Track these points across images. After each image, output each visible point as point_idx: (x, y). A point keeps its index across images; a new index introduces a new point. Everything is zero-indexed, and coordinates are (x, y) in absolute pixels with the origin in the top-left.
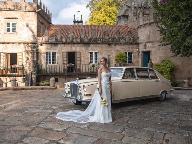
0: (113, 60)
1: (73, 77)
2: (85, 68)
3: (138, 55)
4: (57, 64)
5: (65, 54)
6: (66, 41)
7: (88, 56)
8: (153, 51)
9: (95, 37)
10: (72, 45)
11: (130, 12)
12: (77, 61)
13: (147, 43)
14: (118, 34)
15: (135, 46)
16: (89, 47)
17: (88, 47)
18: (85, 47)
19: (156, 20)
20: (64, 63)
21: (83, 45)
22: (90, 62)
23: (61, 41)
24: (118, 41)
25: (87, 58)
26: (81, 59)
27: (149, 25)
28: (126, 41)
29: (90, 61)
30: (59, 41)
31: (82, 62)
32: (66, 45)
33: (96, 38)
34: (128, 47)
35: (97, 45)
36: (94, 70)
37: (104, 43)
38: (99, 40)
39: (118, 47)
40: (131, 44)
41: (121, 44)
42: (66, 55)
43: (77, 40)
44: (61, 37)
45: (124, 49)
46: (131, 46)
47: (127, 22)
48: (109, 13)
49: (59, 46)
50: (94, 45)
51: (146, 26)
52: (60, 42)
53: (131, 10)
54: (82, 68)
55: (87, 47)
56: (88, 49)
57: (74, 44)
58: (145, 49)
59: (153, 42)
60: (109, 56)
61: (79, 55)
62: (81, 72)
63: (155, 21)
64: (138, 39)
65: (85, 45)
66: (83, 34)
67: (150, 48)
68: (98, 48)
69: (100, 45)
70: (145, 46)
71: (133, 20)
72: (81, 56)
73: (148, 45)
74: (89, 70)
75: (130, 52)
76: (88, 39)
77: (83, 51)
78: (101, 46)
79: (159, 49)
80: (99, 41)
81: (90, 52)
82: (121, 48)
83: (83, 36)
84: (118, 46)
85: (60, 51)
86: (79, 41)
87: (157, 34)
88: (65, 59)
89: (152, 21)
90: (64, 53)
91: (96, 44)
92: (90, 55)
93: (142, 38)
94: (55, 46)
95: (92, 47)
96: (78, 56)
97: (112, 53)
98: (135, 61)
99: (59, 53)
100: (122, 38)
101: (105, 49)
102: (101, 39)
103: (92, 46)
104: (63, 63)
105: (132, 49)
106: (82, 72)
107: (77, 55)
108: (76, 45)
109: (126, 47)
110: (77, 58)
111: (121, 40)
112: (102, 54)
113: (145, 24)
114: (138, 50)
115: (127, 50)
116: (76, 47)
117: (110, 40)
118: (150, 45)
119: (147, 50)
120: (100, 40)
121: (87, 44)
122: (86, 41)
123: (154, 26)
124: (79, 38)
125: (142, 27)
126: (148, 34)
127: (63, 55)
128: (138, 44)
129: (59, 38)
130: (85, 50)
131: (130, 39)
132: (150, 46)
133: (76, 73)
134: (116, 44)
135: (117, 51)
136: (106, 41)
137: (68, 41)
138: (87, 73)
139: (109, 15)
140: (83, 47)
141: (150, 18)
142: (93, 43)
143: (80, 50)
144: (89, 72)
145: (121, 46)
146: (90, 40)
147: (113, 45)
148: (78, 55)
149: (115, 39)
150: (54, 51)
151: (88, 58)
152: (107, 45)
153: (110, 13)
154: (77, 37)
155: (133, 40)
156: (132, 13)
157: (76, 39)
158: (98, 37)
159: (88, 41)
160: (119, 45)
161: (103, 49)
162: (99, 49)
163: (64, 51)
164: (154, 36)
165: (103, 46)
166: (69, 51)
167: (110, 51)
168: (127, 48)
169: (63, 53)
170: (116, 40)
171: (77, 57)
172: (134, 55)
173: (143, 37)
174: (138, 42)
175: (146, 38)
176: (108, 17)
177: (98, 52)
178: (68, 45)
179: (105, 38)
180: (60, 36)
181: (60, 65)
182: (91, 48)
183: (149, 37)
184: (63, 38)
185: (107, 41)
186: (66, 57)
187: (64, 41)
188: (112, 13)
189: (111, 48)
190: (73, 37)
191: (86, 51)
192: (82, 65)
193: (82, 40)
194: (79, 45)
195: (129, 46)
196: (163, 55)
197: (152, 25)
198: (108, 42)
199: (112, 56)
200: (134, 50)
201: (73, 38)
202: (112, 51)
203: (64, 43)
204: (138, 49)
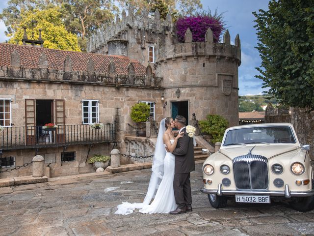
0: (123, 117)
1: (48, 152)
2: (73, 133)
3: (164, 107)
4: (12, 125)
5: (31, 103)
6: (33, 76)
7: (80, 109)
8: (192, 101)
9: (92, 73)
10: (46, 85)
11: (132, 37)
12: (57, 118)
13: (181, 87)
14: (131, 71)
15: (157, 92)
16: (82, 91)
17: (79, 92)
18: (74, 91)
19: (197, 53)
20: (28, 122)
21: (69, 87)
22: (83, 120)
23: (21, 76)
24: (132, 82)
25: (78, 112)
26: (66, 114)
27: (184, 59)
28: (144, 82)
29: (83, 118)
30: (15, 75)
31: (67, 120)
32: (32, 86)
33: (94, 75)
34: (148, 94)
35: (96, 88)
36: (91, 136)
37: (108, 85)
38: (100, 78)
39: (132, 93)
40: (153, 89)
41: (137, 88)
42: (34, 106)
43: (56, 76)
44: (22, 69)
45: (141, 97)
46: (151, 92)
47: (126, 52)
48: (53, 35)
49: (16, 86)
50: (91, 88)
51: (178, 60)
52: (19, 77)
53: (134, 34)
54: (67, 132)
55: (77, 90)
56: (80, 95)
57: (51, 83)
58: (178, 97)
59: (191, 86)
60: (117, 109)
61: (61, 106)
62: (66, 140)
63: (195, 54)
64: (162, 81)
65: (74, 88)
66: (70, 65)
67: (187, 96)
68: (98, 94)
69: (101, 89)
70: (178, 92)
71: (136, 50)
72: (65, 108)
73: (183, 91)
74: (82, 136)
75: (151, 102)
76: (79, 76)
77: (70, 98)
78: (103, 91)
79: (201, 98)
80: (99, 80)
81: (83, 100)
82: (137, 94)
83: (68, 70)
84: (132, 91)
85: (19, 97)
86: (61, 77)
87: (197, 74)
88: (31, 115)
89: (190, 53)
90: (27, 101)
91: (94, 86)
92: (83, 106)
93: (172, 80)
94: (6, 86)
95: (86, 91)
96: (59, 109)
97: (122, 104)
98: (158, 117)
99: (17, 102)
100: (138, 78)
101: (111, 97)
102: (102, 77)
103: (87, 89)
104: (27, 124)
105: (153, 97)
106: (67, 142)
107: (57, 106)
108: (55, 87)
109: (144, 93)
110: (57, 112)
111: (136, 80)
112: (105, 106)
113: (177, 58)
114: (163, 99)
115: (146, 98)
116: (54, 91)
117: (119, 80)
118: (187, 91)
119: (181, 99)
120: (102, 80)
121: (77, 85)
122: (75, 78)
123: (193, 61)
124: (61, 71)
125: (171, 62)
126: (183, 73)
127: (26, 106)
128: (162, 89)
129: (16, 70)
130: (73, 97)
131: (151, 81)
132: (188, 94)
133: (55, 143)
134: (129, 88)
135: (130, 100)
136: (111, 81)
137: (37, 77)
138: (77, 142)
139: (53, 38)
140: (70, 91)
141: (186, 48)
142: (90, 85)
143: (62, 97)
144: (82, 140)
145: (136, 92)
146: (84, 77)
147: (125, 89)
148: (59, 106)
149: (127, 79)
150: (5, 96)
151: (80, 114)
152: (114, 89)
153: (55, 36)
154: (57, 71)
155: (155, 82)
156: (134, 37)
157: (55, 74)
158: (97, 74)
159: (78, 80)
160: (134, 89)
161: (107, 96)
162: (99, 96)
163: (28, 97)
164: (193, 77)
165: (107, 89)
166: (41, 97)
167: (119, 100)
168: (146, 95)
169: (25, 101)
170: (129, 80)
171: (56, 110)
172: (157, 107)
173: (173, 78)
174: (162, 86)
175: (179, 80)
176: (51, 41)
177: (98, 101)
178: (37, 86)
179: (111, 76)
180: (18, 65)
181: (18, 129)
182: (85, 93)
183: (184, 79)
184: (26, 70)
185: (114, 81)
186: (33, 110)
187: (28, 75)
188: (59, 37)
189: (120, 94)
190: (47, 69)
191: (74, 99)
192: (67, 127)
193: (66, 76)
194: (62, 86)
195: (150, 92)
196: (207, 108)
197: (189, 59)
198: (116, 83)
199: (122, 110)
200: (157, 98)
201: (49, 72)
202: (122, 99)
203: (28, 81)
204: (163, 97)
